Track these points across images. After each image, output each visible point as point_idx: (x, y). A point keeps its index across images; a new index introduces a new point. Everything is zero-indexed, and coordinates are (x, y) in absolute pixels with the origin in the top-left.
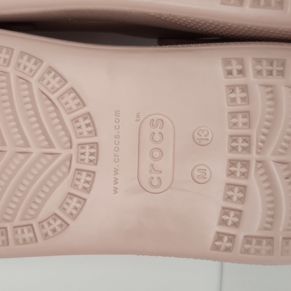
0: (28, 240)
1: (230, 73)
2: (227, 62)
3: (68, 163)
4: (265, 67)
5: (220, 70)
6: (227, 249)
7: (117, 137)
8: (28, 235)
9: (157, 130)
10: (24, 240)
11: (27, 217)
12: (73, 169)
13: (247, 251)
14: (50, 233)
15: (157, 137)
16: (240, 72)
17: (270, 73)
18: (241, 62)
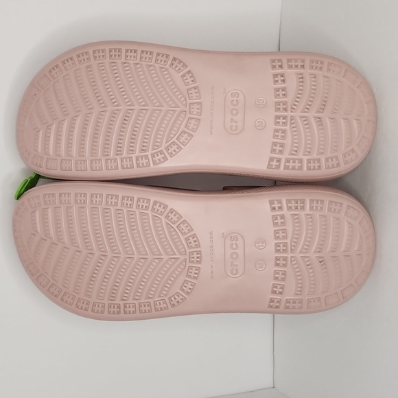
0: (163, 308)
1: (274, 209)
2: (271, 202)
3: (184, 263)
4: (293, 205)
5: (267, 206)
6: (277, 307)
7: (212, 247)
8: (163, 306)
9: (234, 242)
10: (161, 308)
11: (162, 295)
12: (187, 267)
13: (288, 308)
14: (176, 304)
15: (234, 246)
16: (280, 208)
17: (296, 208)
18: (280, 202)
